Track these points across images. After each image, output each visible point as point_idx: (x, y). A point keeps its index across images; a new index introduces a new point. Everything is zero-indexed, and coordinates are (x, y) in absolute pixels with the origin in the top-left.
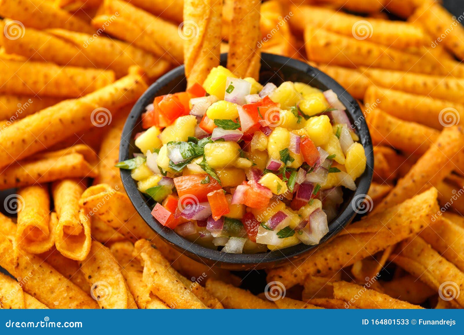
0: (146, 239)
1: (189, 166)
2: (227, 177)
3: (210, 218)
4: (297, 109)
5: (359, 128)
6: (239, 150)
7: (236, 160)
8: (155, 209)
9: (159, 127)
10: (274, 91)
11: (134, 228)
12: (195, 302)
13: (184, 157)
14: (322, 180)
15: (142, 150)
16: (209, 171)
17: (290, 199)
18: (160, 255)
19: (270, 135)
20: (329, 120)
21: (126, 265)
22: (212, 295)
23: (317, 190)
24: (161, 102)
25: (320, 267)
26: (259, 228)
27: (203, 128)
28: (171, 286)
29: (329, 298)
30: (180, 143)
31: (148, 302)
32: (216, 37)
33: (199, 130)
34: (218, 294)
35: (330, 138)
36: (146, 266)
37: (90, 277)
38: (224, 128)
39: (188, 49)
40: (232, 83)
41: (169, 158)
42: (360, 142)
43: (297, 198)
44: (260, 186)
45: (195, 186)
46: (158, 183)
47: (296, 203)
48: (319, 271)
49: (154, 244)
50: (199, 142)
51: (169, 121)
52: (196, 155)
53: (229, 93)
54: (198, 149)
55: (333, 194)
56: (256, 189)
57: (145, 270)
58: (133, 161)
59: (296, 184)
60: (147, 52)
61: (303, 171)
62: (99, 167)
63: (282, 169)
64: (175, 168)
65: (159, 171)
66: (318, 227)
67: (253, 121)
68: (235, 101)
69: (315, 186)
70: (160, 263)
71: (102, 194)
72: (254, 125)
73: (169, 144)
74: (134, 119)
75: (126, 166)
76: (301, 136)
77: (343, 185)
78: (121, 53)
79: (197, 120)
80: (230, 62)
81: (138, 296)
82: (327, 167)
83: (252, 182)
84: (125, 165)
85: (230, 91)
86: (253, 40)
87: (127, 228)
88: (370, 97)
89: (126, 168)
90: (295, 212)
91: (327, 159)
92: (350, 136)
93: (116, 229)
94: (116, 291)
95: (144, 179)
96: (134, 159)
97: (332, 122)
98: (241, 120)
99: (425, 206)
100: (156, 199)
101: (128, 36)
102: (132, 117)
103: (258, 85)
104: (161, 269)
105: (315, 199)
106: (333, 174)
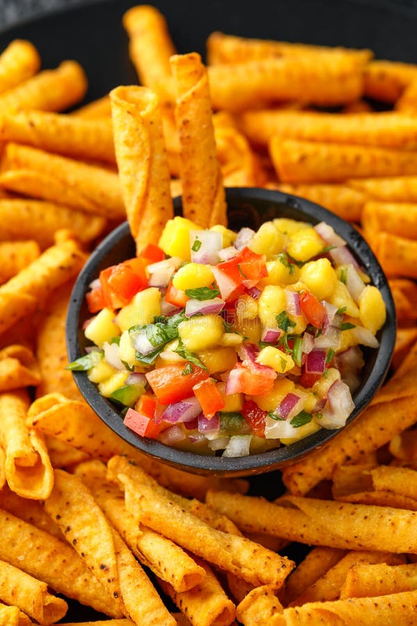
0: (121, 455)
1: (162, 355)
2: (214, 362)
3: (201, 416)
4: (286, 256)
5: (368, 265)
6: (223, 324)
7: (222, 336)
8: (127, 416)
9: (112, 308)
10: (253, 238)
11: (103, 443)
12: (200, 528)
13: (154, 344)
14: (335, 343)
15: (96, 342)
16: (189, 358)
17: (299, 374)
18: (142, 473)
19: (259, 298)
20: (330, 264)
21: (100, 492)
22: (217, 512)
23: (331, 357)
24: (111, 278)
25: (349, 452)
26: (267, 419)
27: (171, 303)
28: (164, 511)
29: (368, 491)
30: (145, 327)
31: (139, 538)
32: (163, 180)
33: (166, 306)
34: (225, 509)
35: (335, 287)
36: (128, 491)
37: (59, 517)
38: (200, 299)
39: (130, 202)
40: (197, 237)
41: (134, 348)
42: (372, 284)
43: (307, 371)
44: (259, 366)
45: (175, 379)
46: (126, 383)
47: (307, 378)
48: (348, 458)
49: (132, 460)
50: (169, 321)
51: (126, 300)
52: (168, 340)
53: (197, 251)
54: (169, 331)
55: (351, 357)
56: (255, 370)
57: (127, 495)
58: (87, 358)
59: (303, 353)
60: (74, 209)
61: (310, 336)
62: (40, 370)
63: (282, 338)
64: (144, 360)
65: (123, 366)
66: (341, 405)
67: (234, 283)
68: (206, 261)
69: (327, 352)
70: (145, 484)
71: (55, 408)
72: (237, 288)
73: (131, 331)
74: (77, 303)
75: (80, 366)
76: (299, 292)
77: (361, 343)
78: (42, 217)
79: (160, 293)
80: (187, 208)
81: (124, 532)
82: (338, 324)
83: (247, 362)
84: (77, 365)
85: (197, 248)
86: (212, 175)
87: (93, 445)
88: (369, 218)
89: (80, 369)
90: (308, 390)
91: (337, 314)
92: (360, 278)
93: (80, 448)
94: (94, 530)
95: (106, 379)
96: (88, 356)
97: (334, 266)
98: (219, 283)
100: (125, 402)
101: (46, 193)
102: (75, 301)
103: (230, 233)
104: (147, 492)
105: (330, 369)
106: (346, 332)
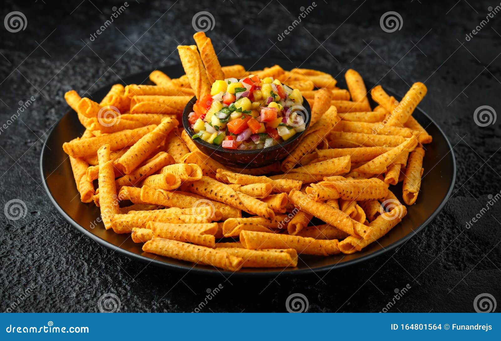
1: (231, 117)
6: (250, 100)
7: (252, 104)
8: (223, 144)
13: (226, 114)
19: (261, 89)
27: (226, 103)
38: (240, 92)
44: (270, 109)
46: (217, 136)
52: (232, 111)
54: (230, 109)
58: (198, 134)
64: (224, 121)
67: (250, 85)
72: (252, 87)
75: (196, 137)
95: (209, 138)
98: (245, 86)
99: (333, 112)
100: (220, 141)
